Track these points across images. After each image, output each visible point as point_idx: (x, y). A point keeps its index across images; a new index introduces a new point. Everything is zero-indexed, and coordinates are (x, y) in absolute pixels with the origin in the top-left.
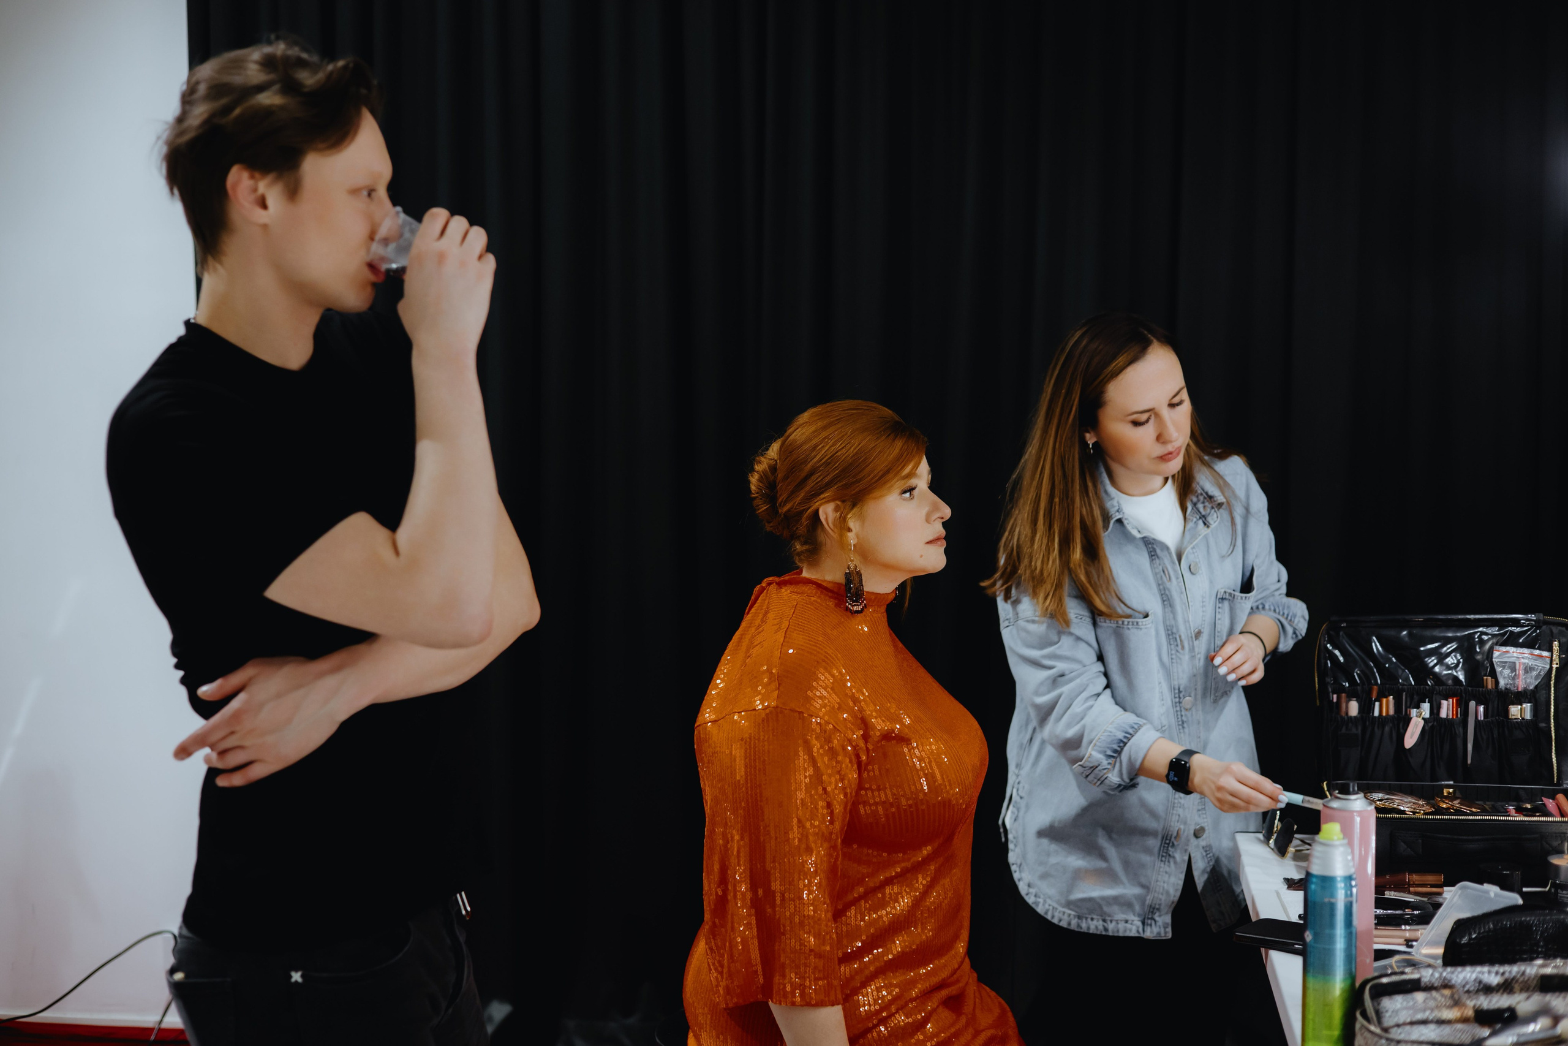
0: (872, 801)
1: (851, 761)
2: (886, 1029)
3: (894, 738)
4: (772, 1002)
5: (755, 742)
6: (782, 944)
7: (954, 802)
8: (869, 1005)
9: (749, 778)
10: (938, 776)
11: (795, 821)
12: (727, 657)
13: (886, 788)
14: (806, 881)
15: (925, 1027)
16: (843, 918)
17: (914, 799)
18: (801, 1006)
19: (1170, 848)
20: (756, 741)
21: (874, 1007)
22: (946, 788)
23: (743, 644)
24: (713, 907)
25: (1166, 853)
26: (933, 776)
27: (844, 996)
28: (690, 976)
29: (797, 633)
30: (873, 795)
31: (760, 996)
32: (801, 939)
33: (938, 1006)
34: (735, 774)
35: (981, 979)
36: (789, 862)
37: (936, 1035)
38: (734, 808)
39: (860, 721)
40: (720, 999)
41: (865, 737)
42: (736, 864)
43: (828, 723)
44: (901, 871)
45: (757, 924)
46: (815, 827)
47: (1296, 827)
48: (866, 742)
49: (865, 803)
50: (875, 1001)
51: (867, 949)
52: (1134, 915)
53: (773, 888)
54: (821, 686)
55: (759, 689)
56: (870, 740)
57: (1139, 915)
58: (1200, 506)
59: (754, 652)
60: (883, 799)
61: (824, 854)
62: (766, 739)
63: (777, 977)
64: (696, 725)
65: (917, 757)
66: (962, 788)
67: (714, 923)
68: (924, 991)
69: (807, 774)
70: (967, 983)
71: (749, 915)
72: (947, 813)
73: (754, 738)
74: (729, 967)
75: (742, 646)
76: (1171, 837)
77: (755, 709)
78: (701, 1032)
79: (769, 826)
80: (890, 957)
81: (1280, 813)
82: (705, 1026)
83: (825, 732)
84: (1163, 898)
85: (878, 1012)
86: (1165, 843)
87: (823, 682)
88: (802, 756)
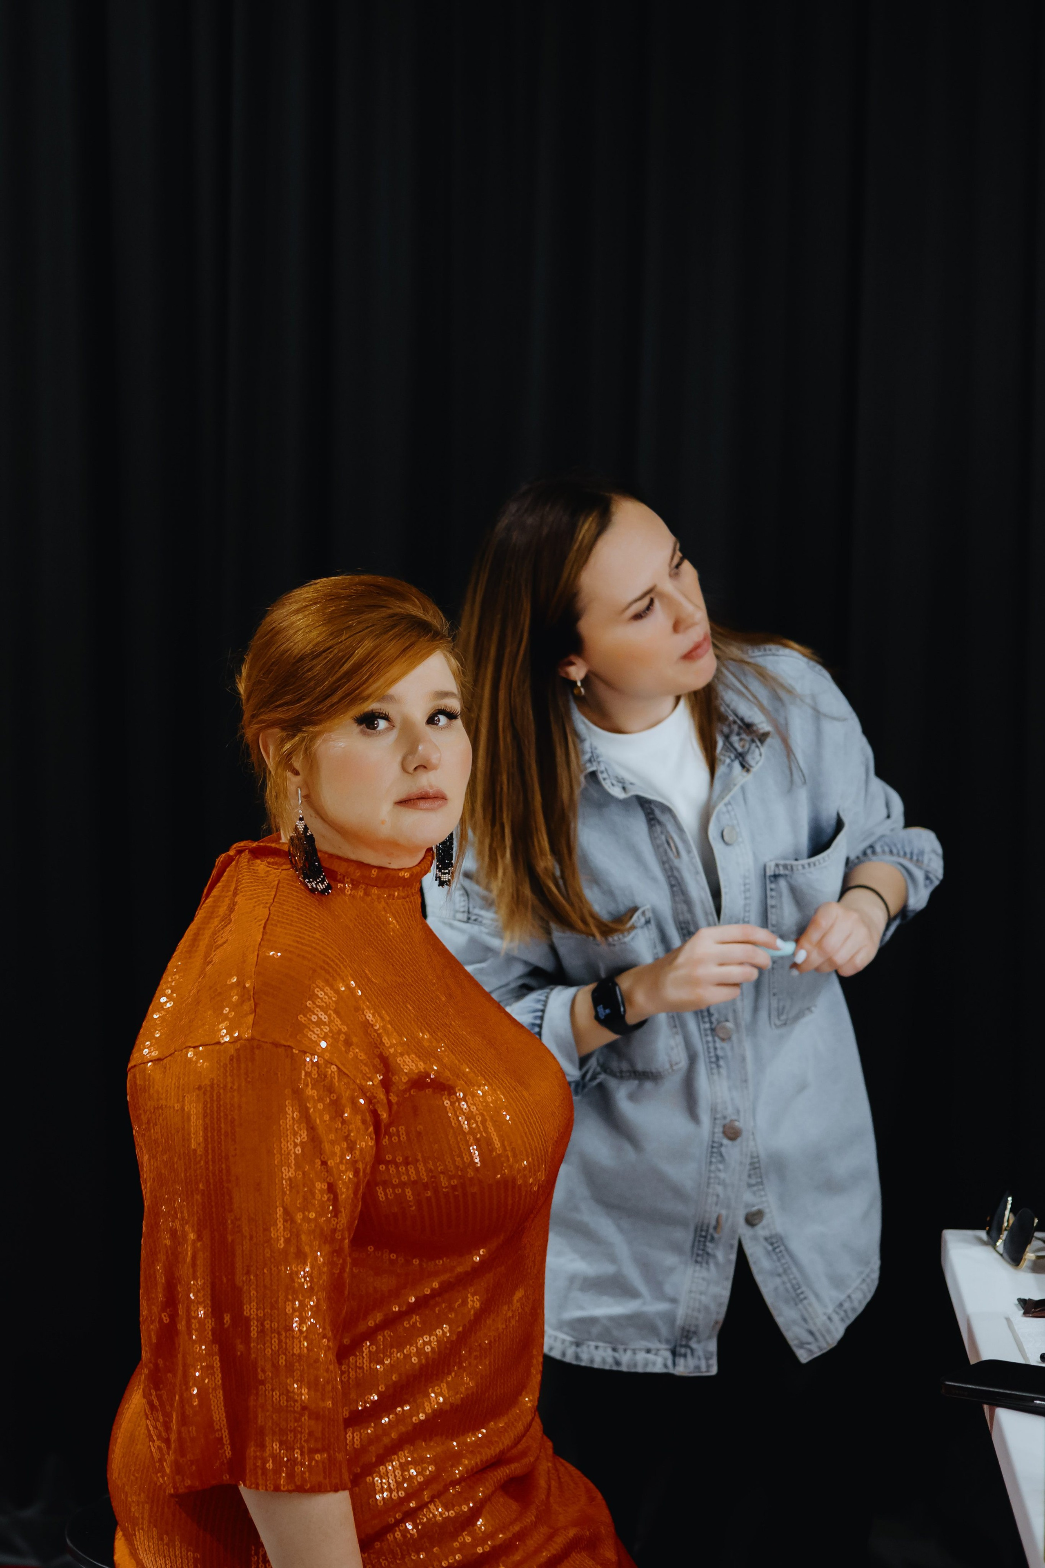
0: (395, 1181)
1: (364, 1122)
2: (415, 1526)
3: (429, 1086)
4: (245, 1485)
5: (219, 1092)
6: (260, 1398)
7: (520, 1182)
8: (390, 1490)
9: (210, 1146)
10: (497, 1143)
11: (280, 1211)
12: (175, 963)
13: (417, 1161)
14: (297, 1303)
15: (475, 1524)
16: (351, 1358)
17: (460, 1177)
18: (289, 1491)
19: (708, 1244)
20: (221, 1091)
21: (398, 1493)
22: (508, 1160)
23: (201, 943)
24: (154, 1341)
25: (703, 1250)
26: (489, 1142)
27: (351, 1477)
28: (118, 1445)
29: (281, 927)
30: (398, 1171)
31: (226, 1477)
32: (288, 1391)
33: (493, 1493)
34: (189, 1140)
35: (559, 1452)
36: (271, 1274)
37: (491, 1536)
38: (187, 1192)
39: (378, 1059)
40: (165, 1480)
41: (386, 1084)
42: (191, 1277)
43: (330, 1063)
44: (439, 1287)
45: (222, 1367)
46: (309, 1220)
47: (1036, 1221)
48: (387, 1092)
49: (385, 1184)
50: (399, 1485)
51: (385, 1405)
52: (660, 1341)
53: (246, 1313)
54: (319, 1007)
55: (225, 1012)
56: (394, 1089)
57: (668, 1341)
58: (735, 739)
59: (216, 957)
60: (413, 1177)
61: (324, 1263)
62: (235, 1087)
63: (252, 1449)
64: (129, 1066)
65: (464, 1114)
66: (533, 1159)
67: (156, 1365)
68: (472, 1469)
69: (298, 1141)
70: (537, 1458)
71: (209, 1353)
72: (510, 1199)
73: (218, 1086)
74: (179, 1433)
75: (198, 946)
76: (708, 1227)
77: (219, 1043)
78: (134, 1530)
79: (239, 1219)
80: (422, 1417)
81: (1012, 1200)
82: (140, 1521)
83: (326, 1076)
84: (701, 1316)
85: (402, 1501)
86: (701, 1236)
87: (323, 1001)
88: (292, 1113)
